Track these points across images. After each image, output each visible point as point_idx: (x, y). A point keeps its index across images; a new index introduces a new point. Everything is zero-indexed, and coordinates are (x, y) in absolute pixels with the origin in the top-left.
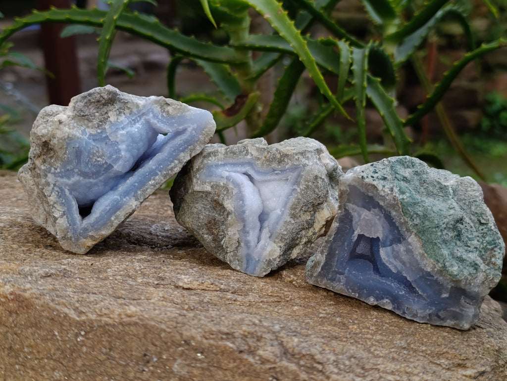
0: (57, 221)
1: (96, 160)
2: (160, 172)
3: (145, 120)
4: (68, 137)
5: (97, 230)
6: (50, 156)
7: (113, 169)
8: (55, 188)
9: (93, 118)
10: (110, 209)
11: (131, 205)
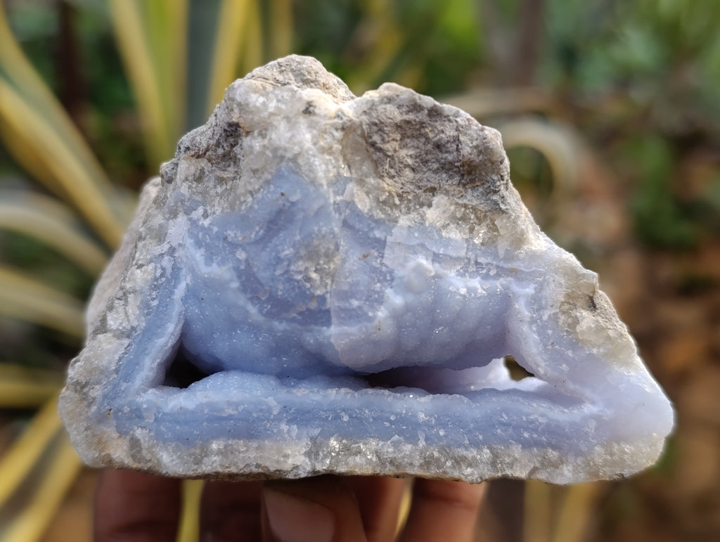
0: (101, 337)
1: (307, 269)
2: (427, 439)
3: (506, 288)
4: (294, 159)
5: (159, 437)
6: (219, 173)
7: (325, 328)
8: (166, 258)
9: (393, 172)
10: (230, 417)
11: (286, 456)
